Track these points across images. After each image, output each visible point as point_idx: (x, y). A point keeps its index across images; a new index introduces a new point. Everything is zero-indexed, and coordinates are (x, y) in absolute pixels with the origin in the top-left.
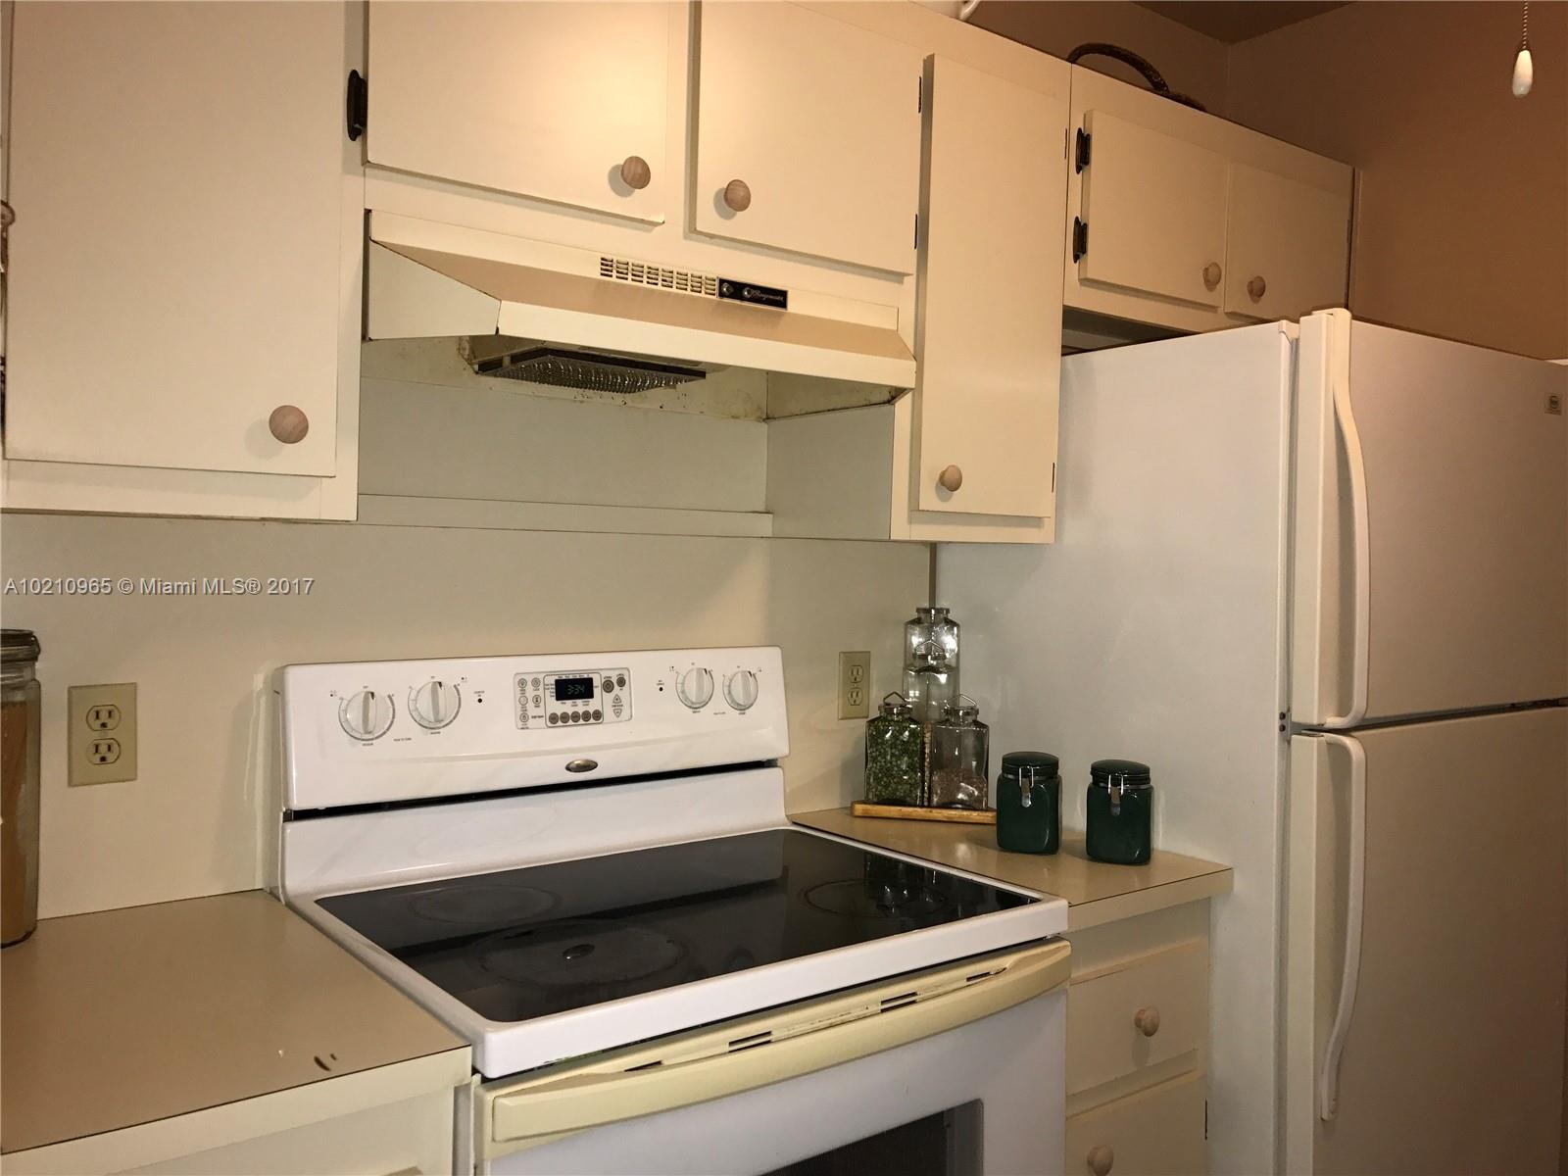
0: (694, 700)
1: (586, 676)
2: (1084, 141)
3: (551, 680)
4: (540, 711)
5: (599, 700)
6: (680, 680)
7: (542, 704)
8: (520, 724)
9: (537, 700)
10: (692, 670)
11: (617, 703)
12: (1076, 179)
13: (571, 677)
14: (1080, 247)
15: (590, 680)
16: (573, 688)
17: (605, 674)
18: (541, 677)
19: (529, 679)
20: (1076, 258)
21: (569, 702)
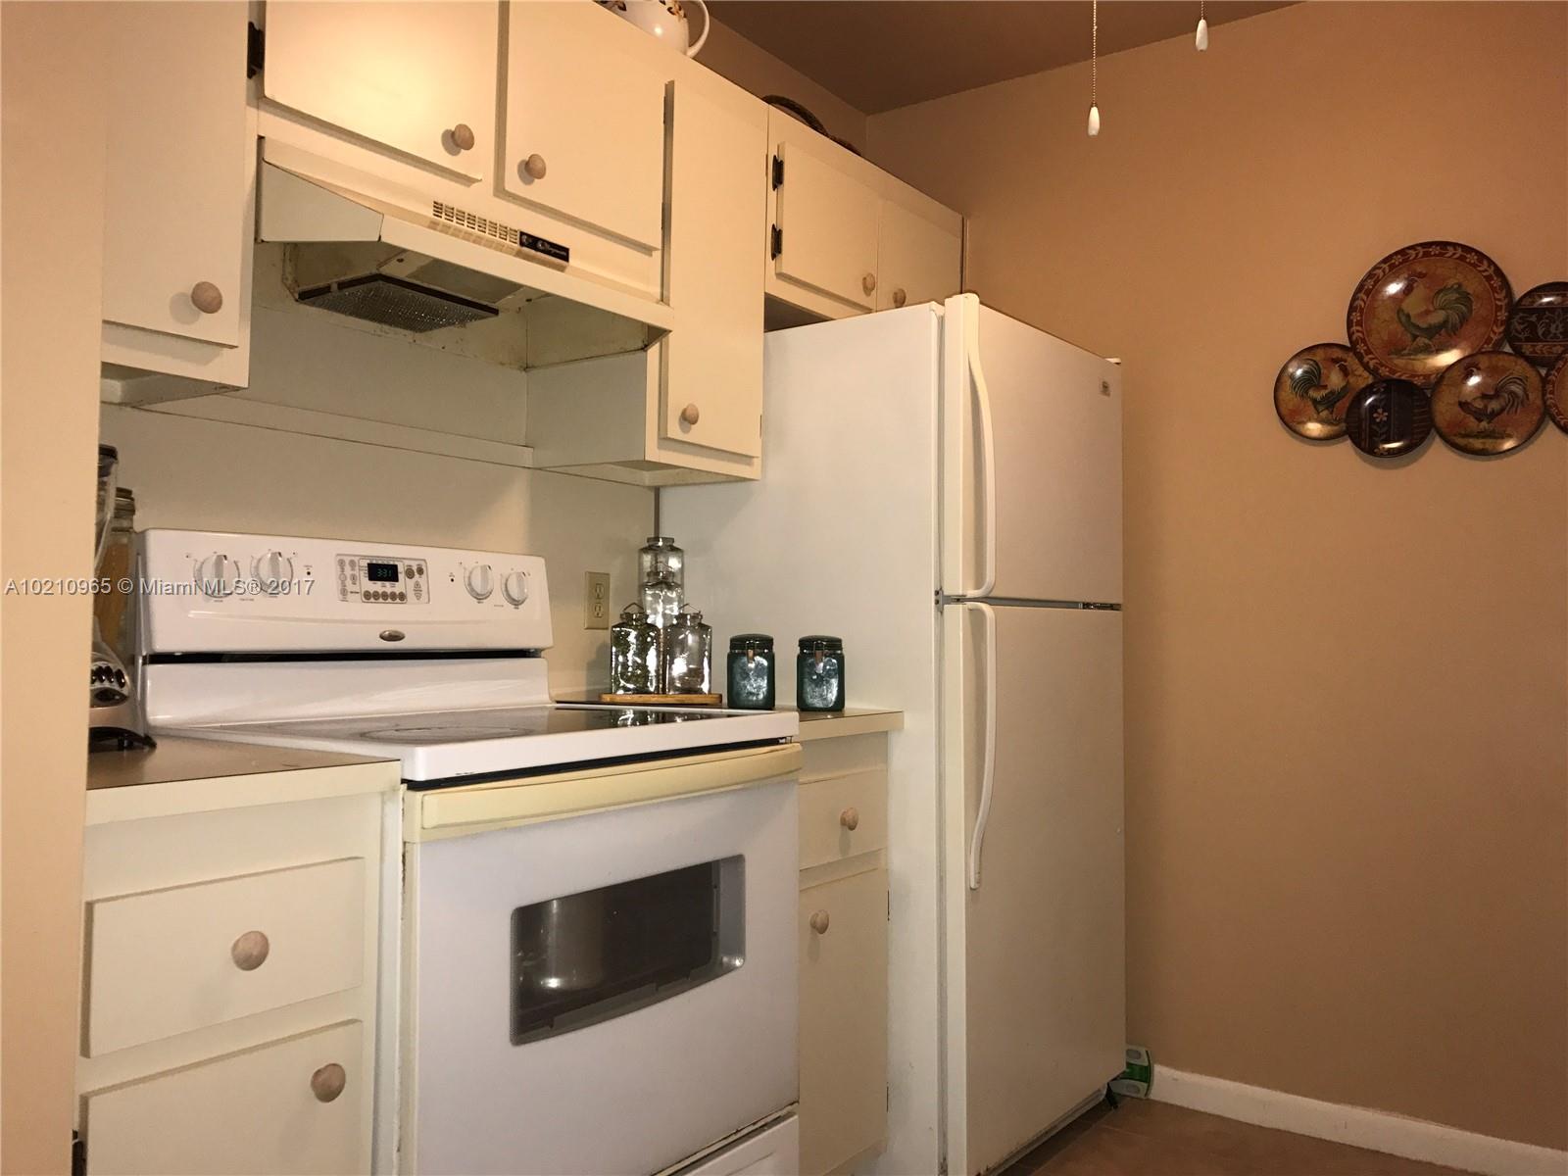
0: (479, 592)
1: (392, 563)
2: (778, 167)
3: (365, 563)
4: (356, 588)
5: (402, 585)
6: (467, 575)
7: (358, 583)
8: (341, 597)
9: (353, 578)
10: (476, 567)
11: (417, 588)
12: (773, 194)
13: (380, 562)
14: (777, 249)
15: (395, 567)
16: (383, 572)
17: (407, 563)
18: (356, 559)
19: (347, 560)
20: (774, 256)
21: (379, 583)
